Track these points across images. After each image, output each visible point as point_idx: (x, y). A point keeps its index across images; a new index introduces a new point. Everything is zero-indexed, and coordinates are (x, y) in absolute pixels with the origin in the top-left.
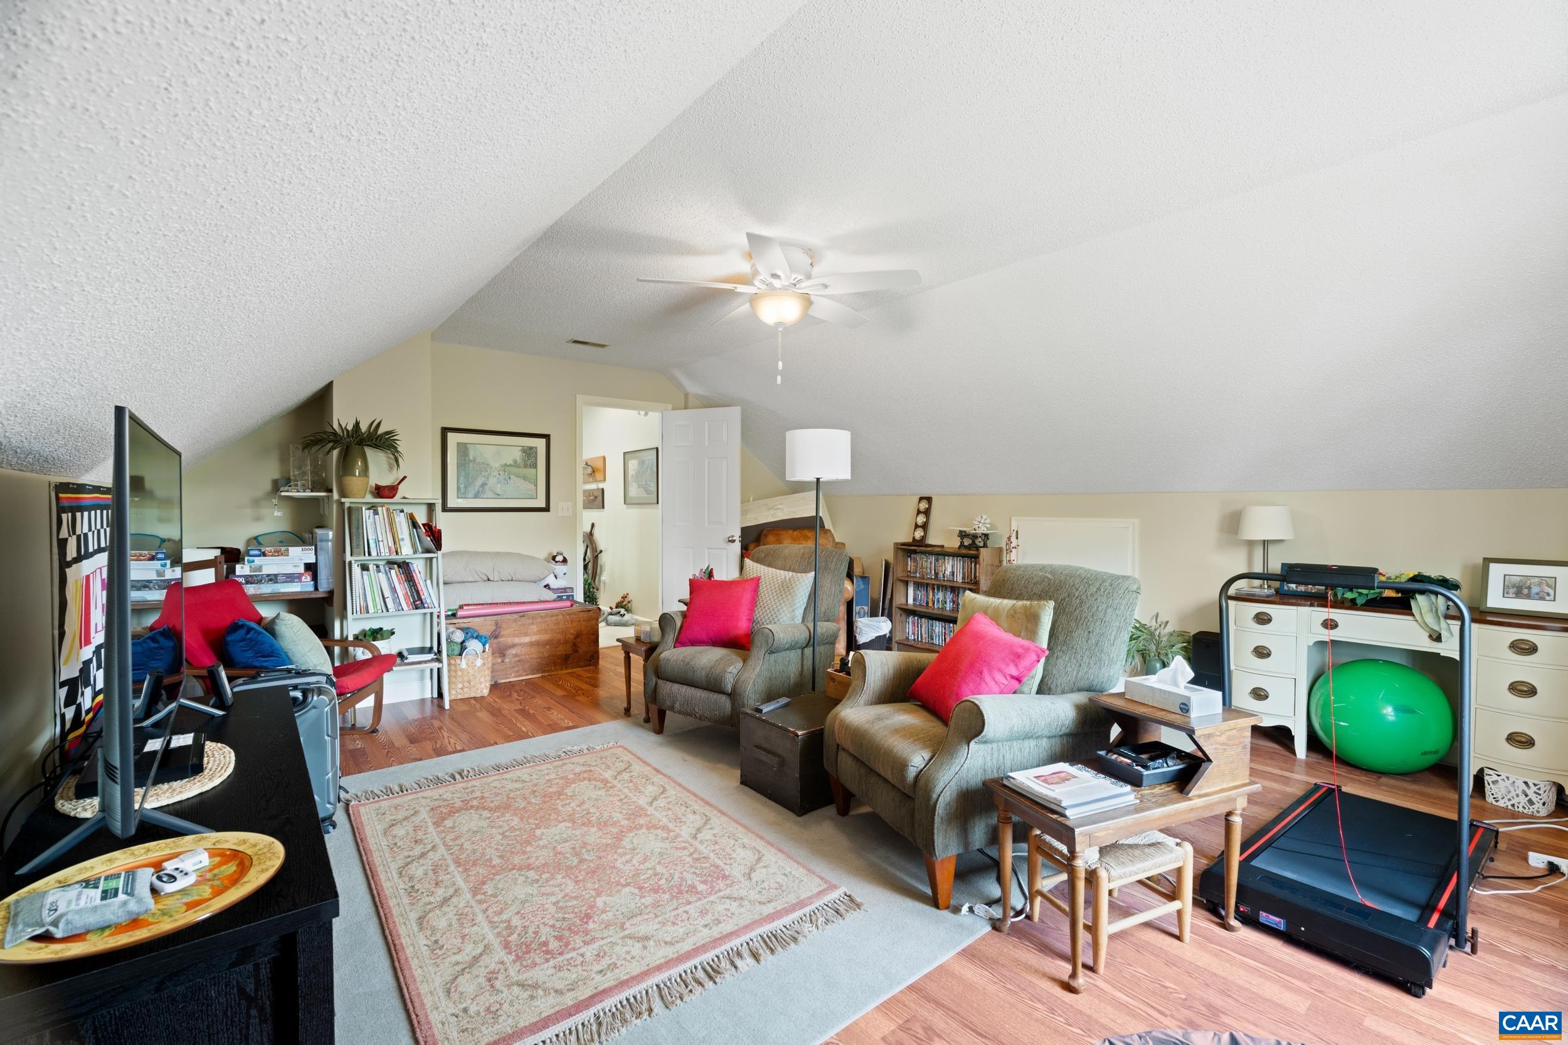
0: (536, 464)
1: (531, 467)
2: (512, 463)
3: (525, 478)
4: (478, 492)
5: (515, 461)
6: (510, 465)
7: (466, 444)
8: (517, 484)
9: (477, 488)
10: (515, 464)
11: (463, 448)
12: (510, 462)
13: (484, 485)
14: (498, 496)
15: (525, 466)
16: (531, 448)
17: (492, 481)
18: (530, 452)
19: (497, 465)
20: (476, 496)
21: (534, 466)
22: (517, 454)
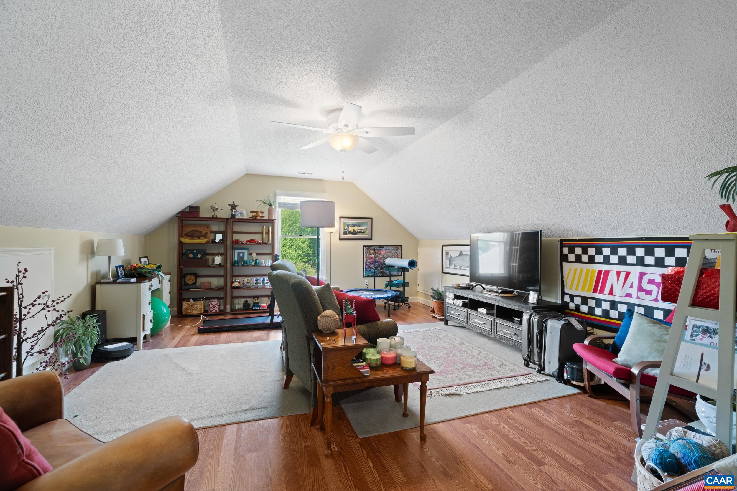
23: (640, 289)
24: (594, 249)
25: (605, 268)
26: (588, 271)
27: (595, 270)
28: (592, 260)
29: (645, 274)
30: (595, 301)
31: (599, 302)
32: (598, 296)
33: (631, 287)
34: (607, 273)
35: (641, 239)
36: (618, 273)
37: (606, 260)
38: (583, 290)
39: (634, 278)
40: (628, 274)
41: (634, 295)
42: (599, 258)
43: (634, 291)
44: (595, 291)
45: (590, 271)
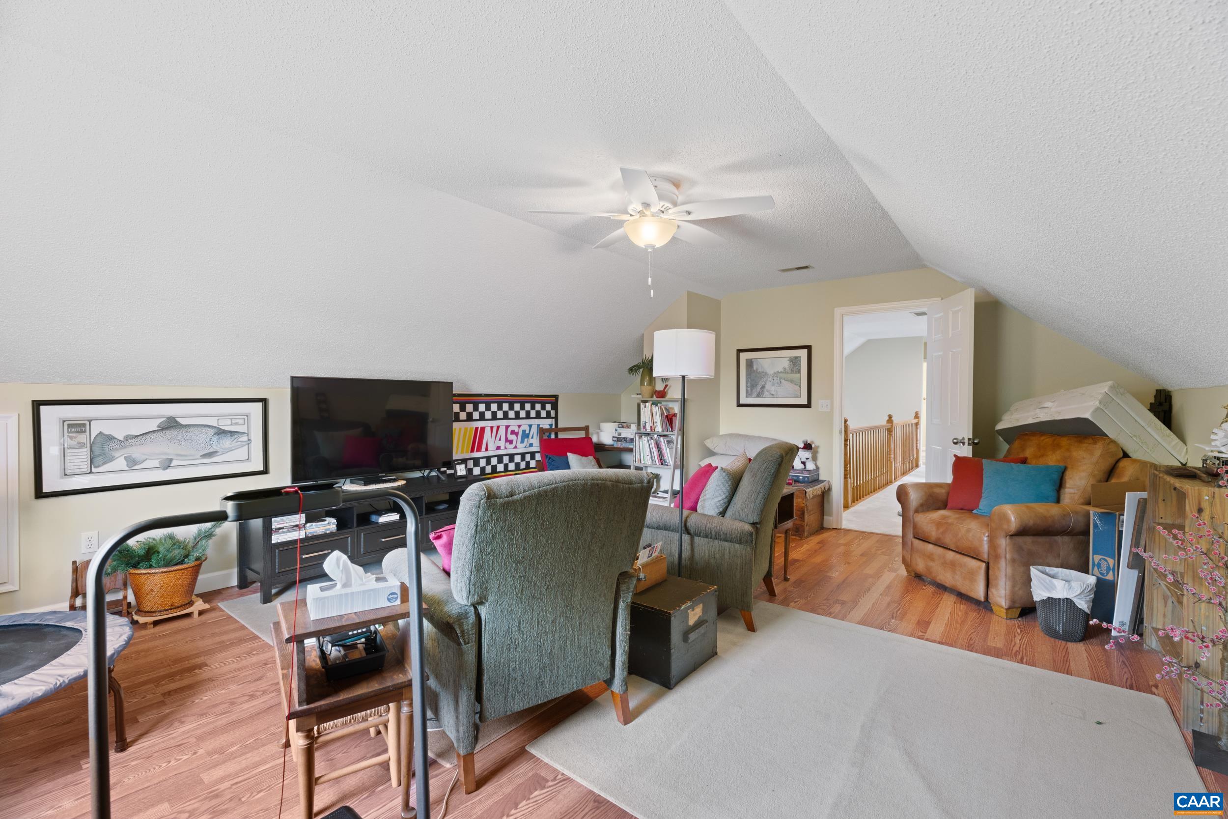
0: (800, 370)
1: (796, 373)
2: (782, 370)
3: (792, 381)
4: (759, 392)
5: (785, 369)
6: (781, 372)
7: (751, 359)
8: (788, 387)
9: (758, 390)
10: (785, 371)
11: (750, 363)
12: (780, 370)
13: (763, 387)
14: (773, 396)
15: (792, 372)
16: (796, 358)
17: (768, 386)
18: (795, 361)
19: (772, 373)
20: (758, 396)
21: (799, 371)
22: (786, 364)
23: (507, 440)
24: (472, 405)
25: (481, 424)
26: (466, 429)
27: (473, 428)
28: (470, 418)
29: (509, 426)
30: (472, 461)
31: (476, 462)
32: (476, 455)
33: (500, 440)
34: (483, 429)
35: (506, 396)
36: (492, 428)
37: (482, 417)
38: (462, 452)
39: (502, 431)
40: (498, 427)
41: (503, 447)
42: (476, 415)
43: (502, 443)
44: (472, 451)
45: (469, 429)
